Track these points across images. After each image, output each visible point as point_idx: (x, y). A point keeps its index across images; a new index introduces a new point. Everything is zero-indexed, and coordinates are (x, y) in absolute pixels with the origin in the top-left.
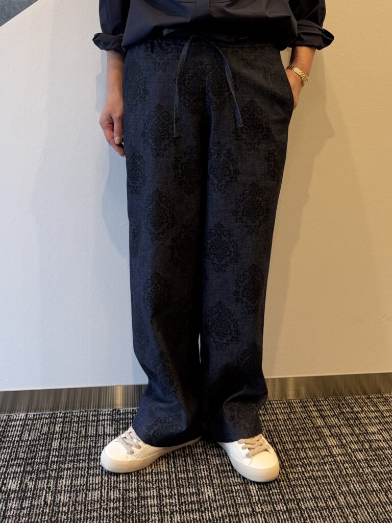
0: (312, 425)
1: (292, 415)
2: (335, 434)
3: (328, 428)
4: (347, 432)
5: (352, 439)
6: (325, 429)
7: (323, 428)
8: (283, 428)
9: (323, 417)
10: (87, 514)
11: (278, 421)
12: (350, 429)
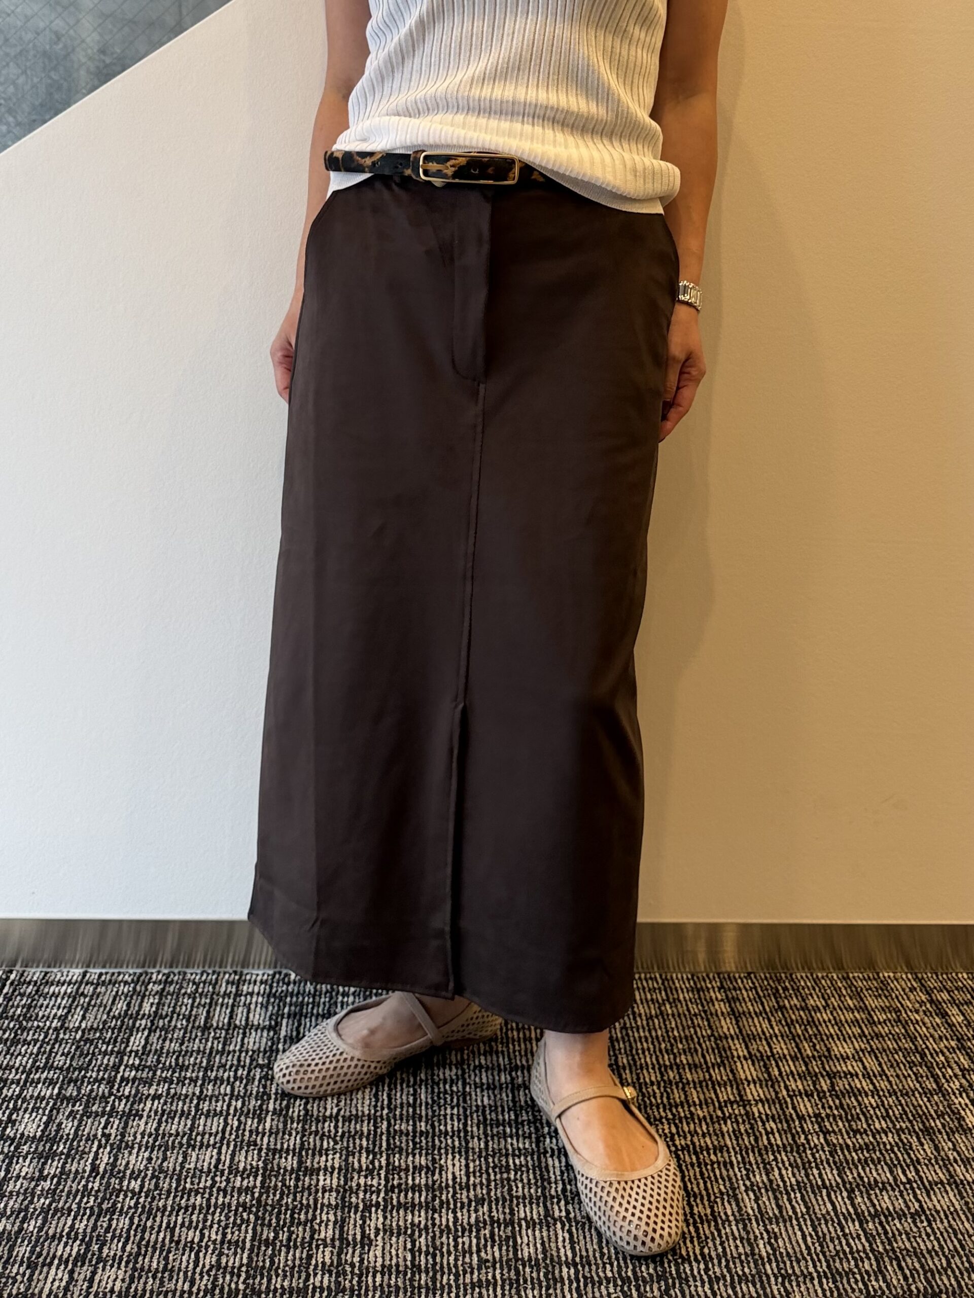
0: (709, 1032)
1: (668, 1006)
2: (758, 1055)
3: (744, 1040)
4: (786, 1052)
5: (793, 1068)
6: (736, 1042)
7: (733, 1039)
8: (642, 1034)
9: (736, 1016)
10: (181, 1199)
11: (635, 1019)
12: (793, 1045)
